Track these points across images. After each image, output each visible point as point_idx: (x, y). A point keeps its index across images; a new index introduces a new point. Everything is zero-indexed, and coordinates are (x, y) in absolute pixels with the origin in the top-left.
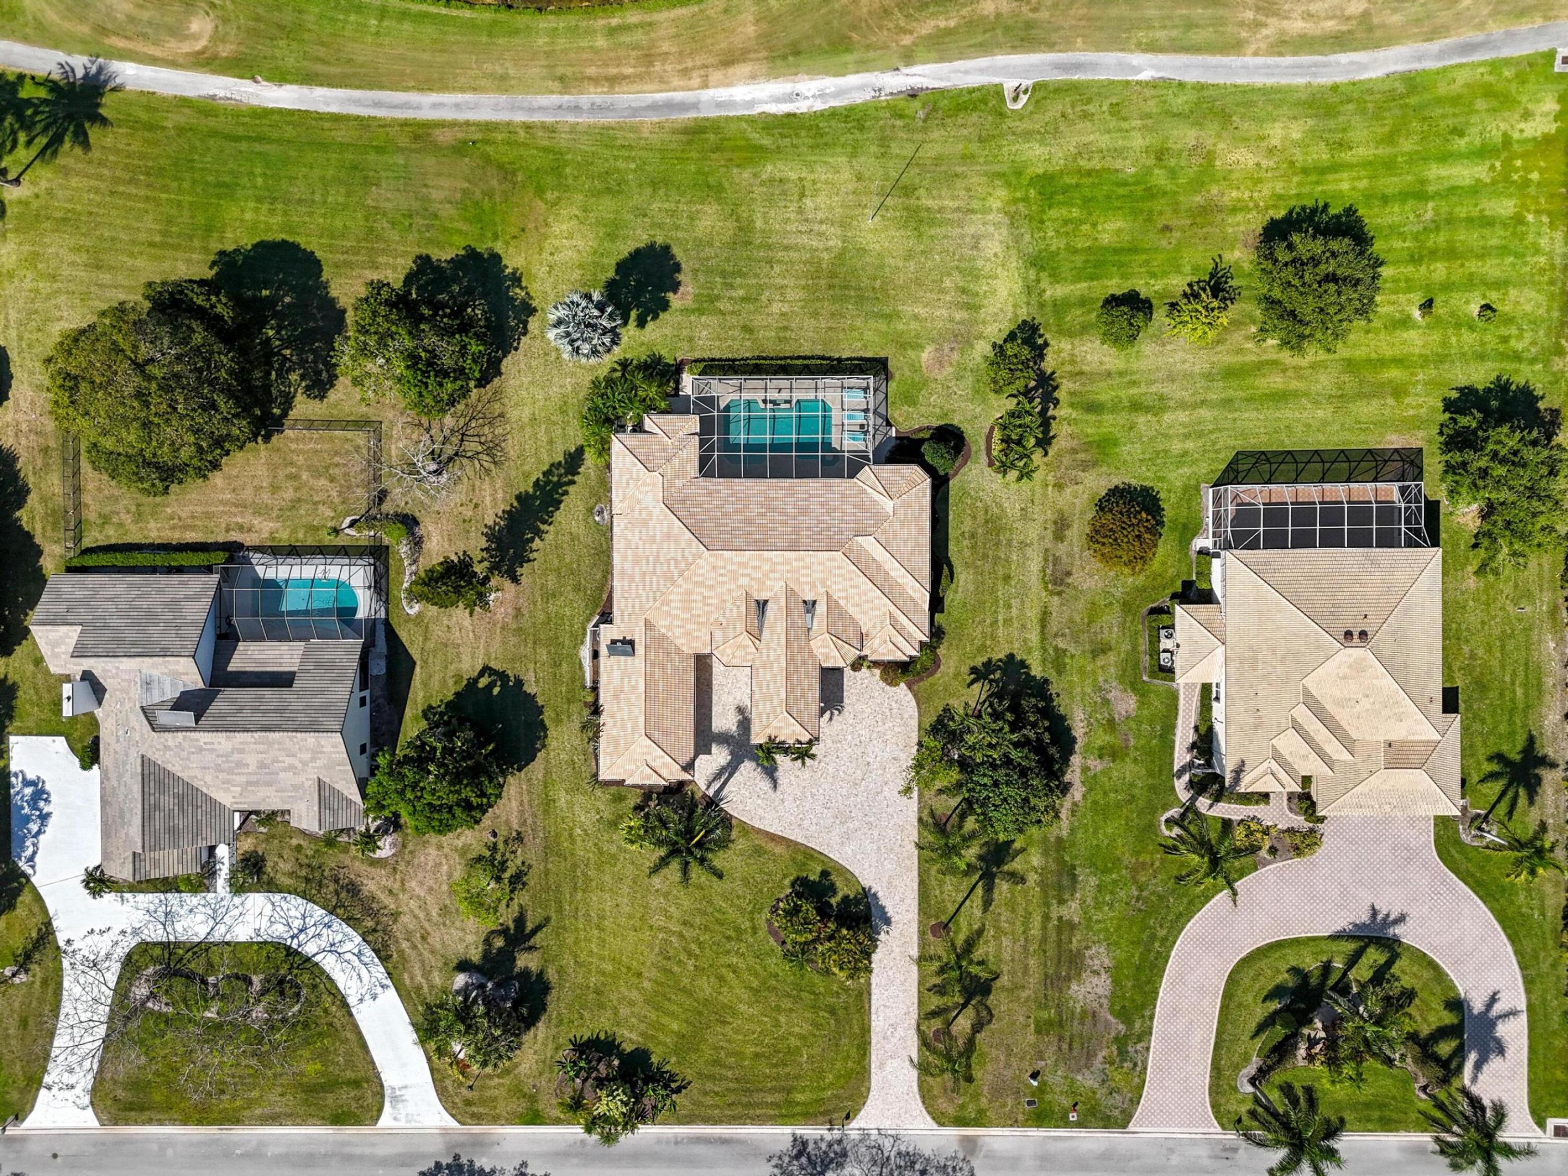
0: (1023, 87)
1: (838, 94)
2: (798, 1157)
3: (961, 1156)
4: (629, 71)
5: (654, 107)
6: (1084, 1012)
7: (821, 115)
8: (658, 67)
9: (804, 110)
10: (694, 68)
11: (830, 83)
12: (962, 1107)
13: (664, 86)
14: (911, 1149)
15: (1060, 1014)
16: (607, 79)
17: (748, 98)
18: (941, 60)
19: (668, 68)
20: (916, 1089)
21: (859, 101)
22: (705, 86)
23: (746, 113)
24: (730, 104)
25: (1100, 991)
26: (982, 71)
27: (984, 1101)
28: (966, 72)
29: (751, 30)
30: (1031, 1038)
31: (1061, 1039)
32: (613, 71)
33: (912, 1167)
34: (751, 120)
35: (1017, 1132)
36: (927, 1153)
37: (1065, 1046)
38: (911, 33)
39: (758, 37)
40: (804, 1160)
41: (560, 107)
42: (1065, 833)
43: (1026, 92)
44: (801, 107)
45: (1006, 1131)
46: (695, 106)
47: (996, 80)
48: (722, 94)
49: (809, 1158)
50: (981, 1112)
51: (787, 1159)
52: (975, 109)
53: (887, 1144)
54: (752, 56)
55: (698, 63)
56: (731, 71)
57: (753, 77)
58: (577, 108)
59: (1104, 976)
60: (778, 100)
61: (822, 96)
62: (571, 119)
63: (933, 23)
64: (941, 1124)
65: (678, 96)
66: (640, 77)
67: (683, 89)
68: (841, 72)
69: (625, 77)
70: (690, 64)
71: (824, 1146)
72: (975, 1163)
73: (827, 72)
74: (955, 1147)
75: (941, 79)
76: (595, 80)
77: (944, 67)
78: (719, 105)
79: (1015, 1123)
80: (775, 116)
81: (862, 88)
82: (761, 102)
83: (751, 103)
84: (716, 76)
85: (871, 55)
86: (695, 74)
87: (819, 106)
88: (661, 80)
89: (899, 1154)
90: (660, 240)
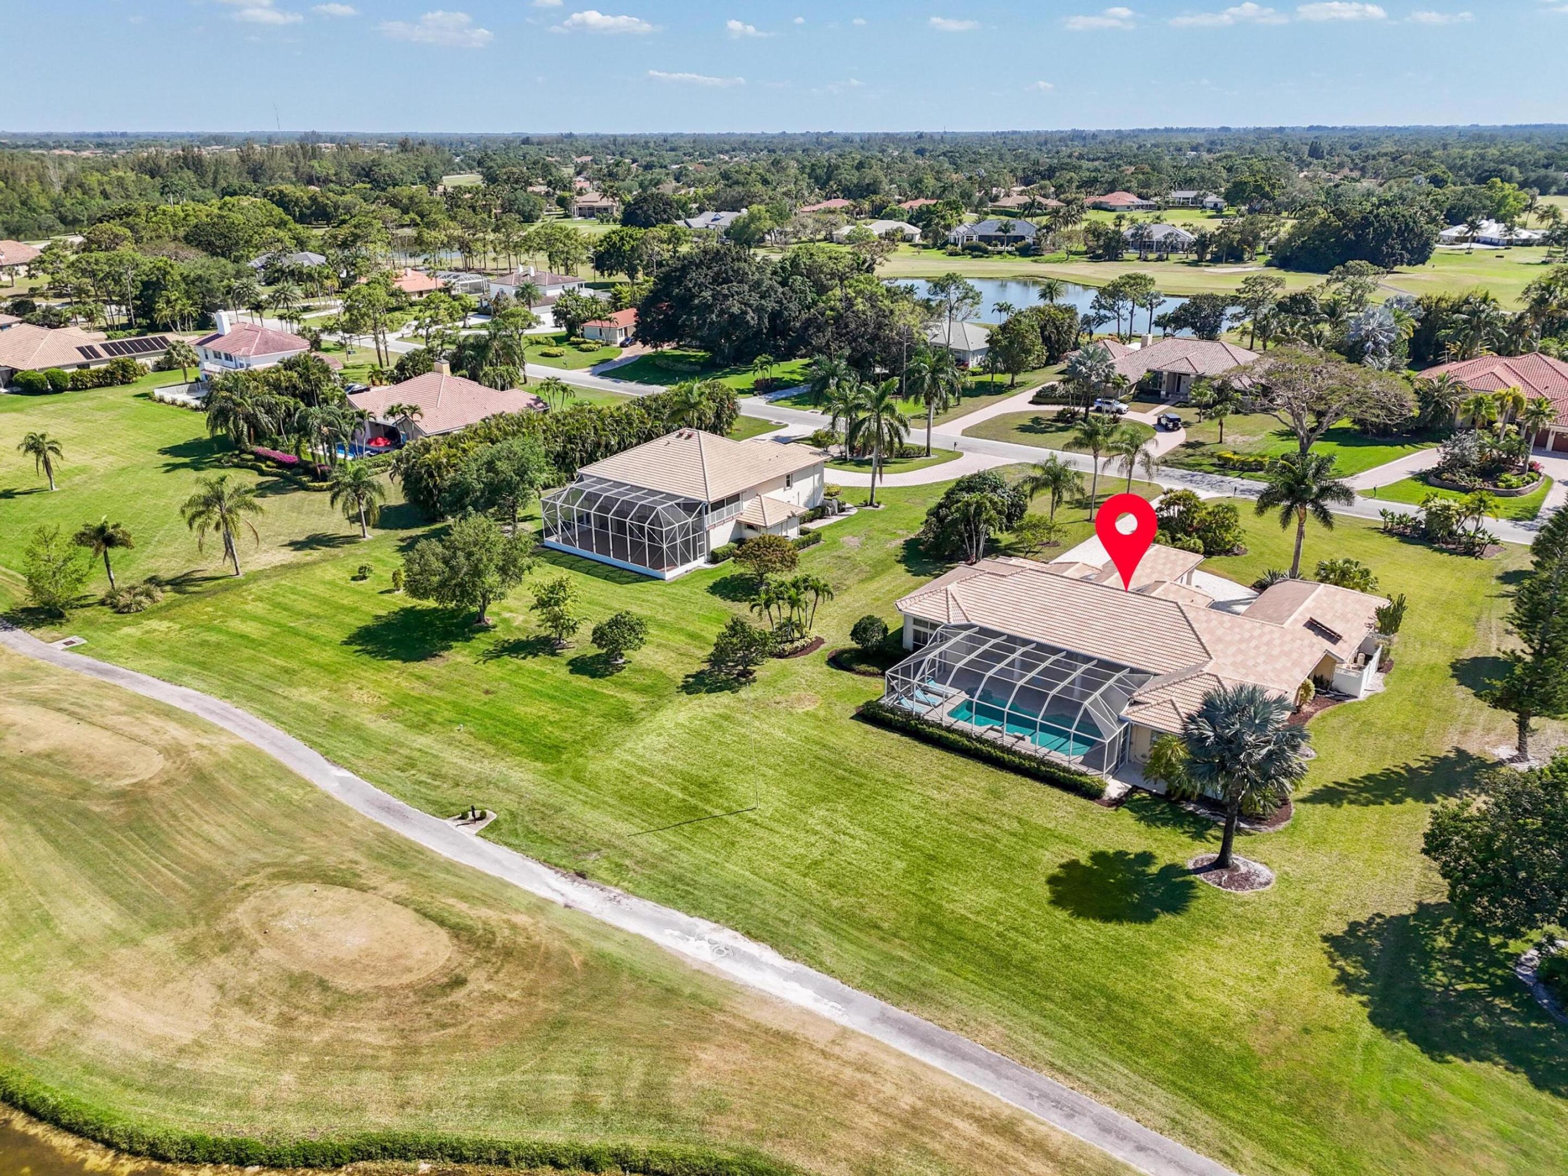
0: (460, 822)
1: (668, 924)
4: (964, 1126)
5: (955, 1053)
7: (710, 915)
8: (907, 1101)
9: (729, 932)
10: (846, 1063)
11: (667, 939)
13: (917, 1069)
16: (1017, 1139)
17: (793, 985)
19: (889, 1090)
21: (650, 903)
22: (845, 1033)
23: (812, 972)
24: (824, 992)
28: (497, 861)
29: (709, 1056)
32: (997, 1144)
34: (813, 960)
38: (507, 920)
39: (706, 1041)
41: (1140, 1148)
44: (728, 937)
46: (884, 1020)
48: (826, 1009)
54: (739, 1025)
55: (832, 1064)
56: (788, 1027)
58: (1105, 1128)
60: (753, 961)
61: (688, 933)
62: (1126, 1121)
65: (903, 1045)
66: (950, 1106)
67: (887, 1050)
68: (640, 942)
69: (980, 1121)
70: (848, 1073)
73: (656, 949)
76: (1039, 1147)
78: (845, 1001)
80: (774, 946)
81: (632, 913)
82: (778, 971)
84: (821, 1038)
85: (580, 934)
86: (852, 1056)
87: (704, 926)
88: (915, 1079)
90: (1061, 915)
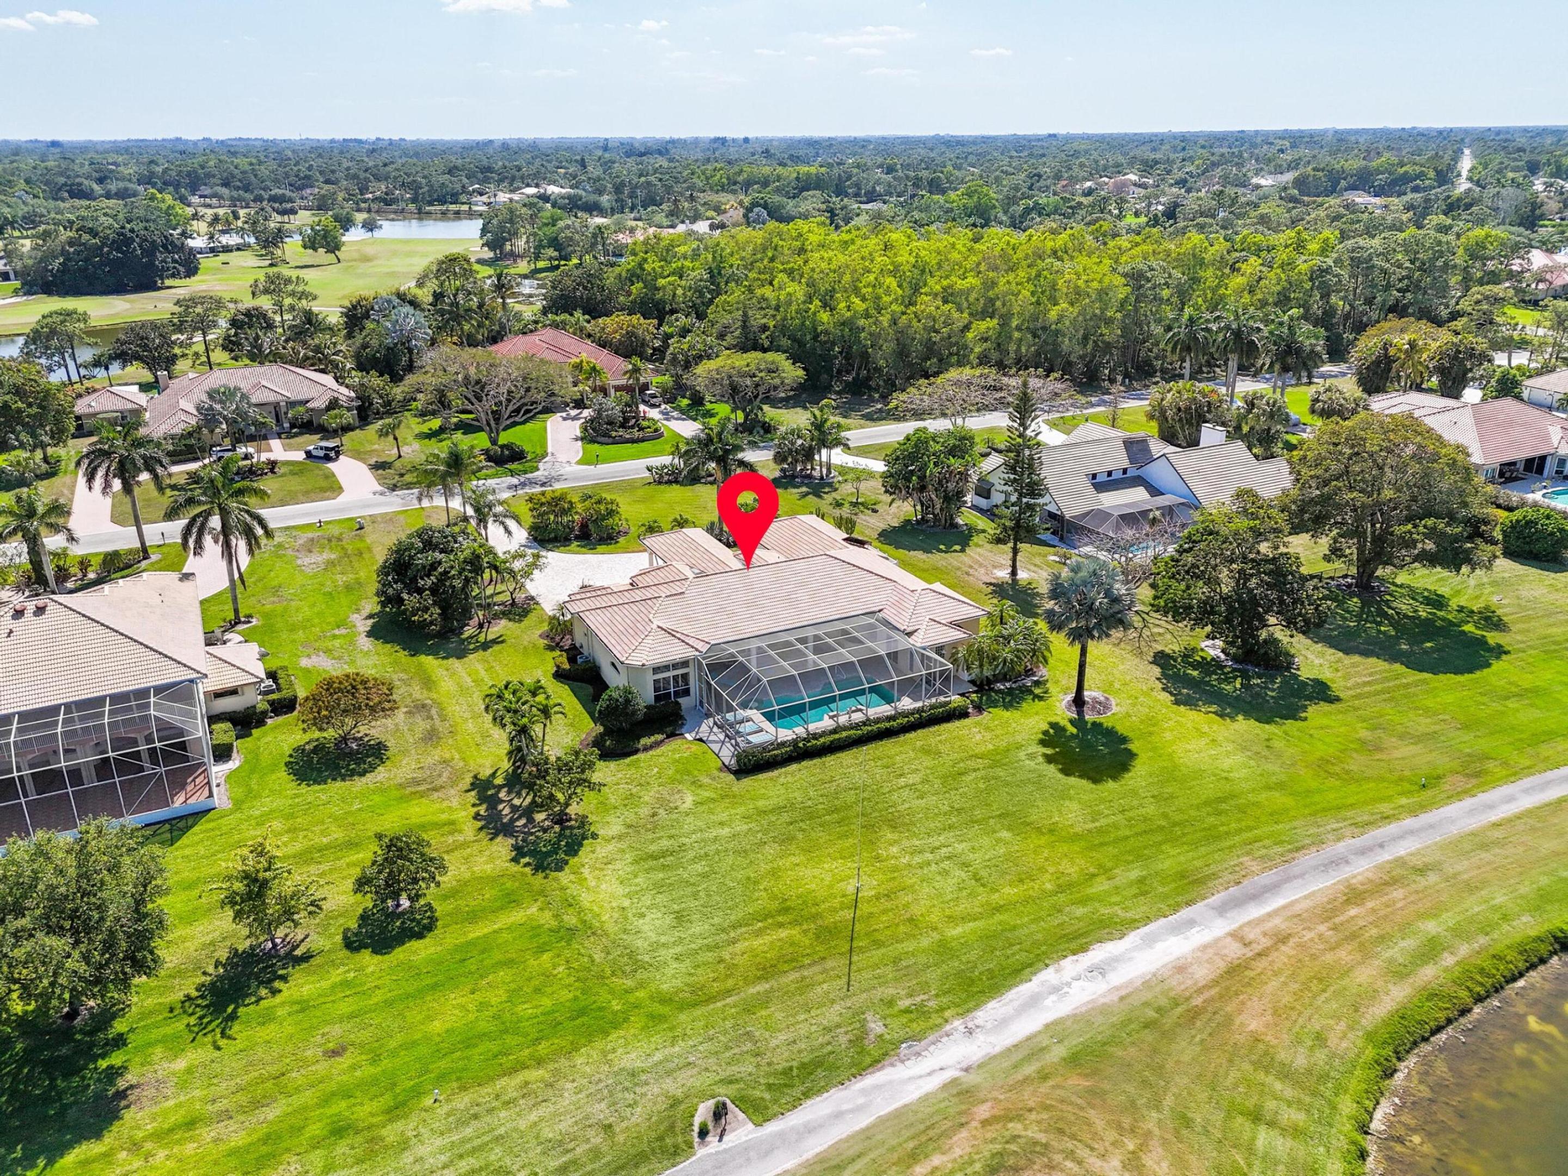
0: (712, 1139)
1: (1034, 1001)
4: (1353, 912)
8: (1324, 930)
10: (1274, 947)
11: (1058, 1008)
13: (1289, 913)
17: (1160, 946)
18: (898, 1114)
19: (1309, 935)
21: (992, 1004)
22: (1235, 935)
24: (1176, 930)
26: (810, 1129)
28: (838, 1115)
29: (1251, 1024)
32: (1371, 904)
34: (1133, 924)
38: (985, 1123)
39: (1229, 1019)
43: (703, 1133)
44: (1071, 966)
46: (1222, 910)
47: (772, 1127)
48: (1201, 936)
52: (787, 1072)
54: (1211, 993)
55: (1275, 955)
57: (1181, 969)
58: (1361, 853)
60: (1115, 960)
61: (1055, 990)
63: (958, 1152)
65: (1257, 911)
66: (1331, 910)
67: (1260, 920)
68: (1055, 1029)
69: (1348, 903)
70: (1286, 949)
73: (1076, 1019)
75: (877, 1087)
77: (884, 1107)
78: (1191, 923)
80: (1100, 942)
81: (1003, 1022)
83: (1150, 941)
84: (1235, 951)
85: (1030, 1069)
86: (1265, 941)
87: (1048, 976)
88: (1301, 918)
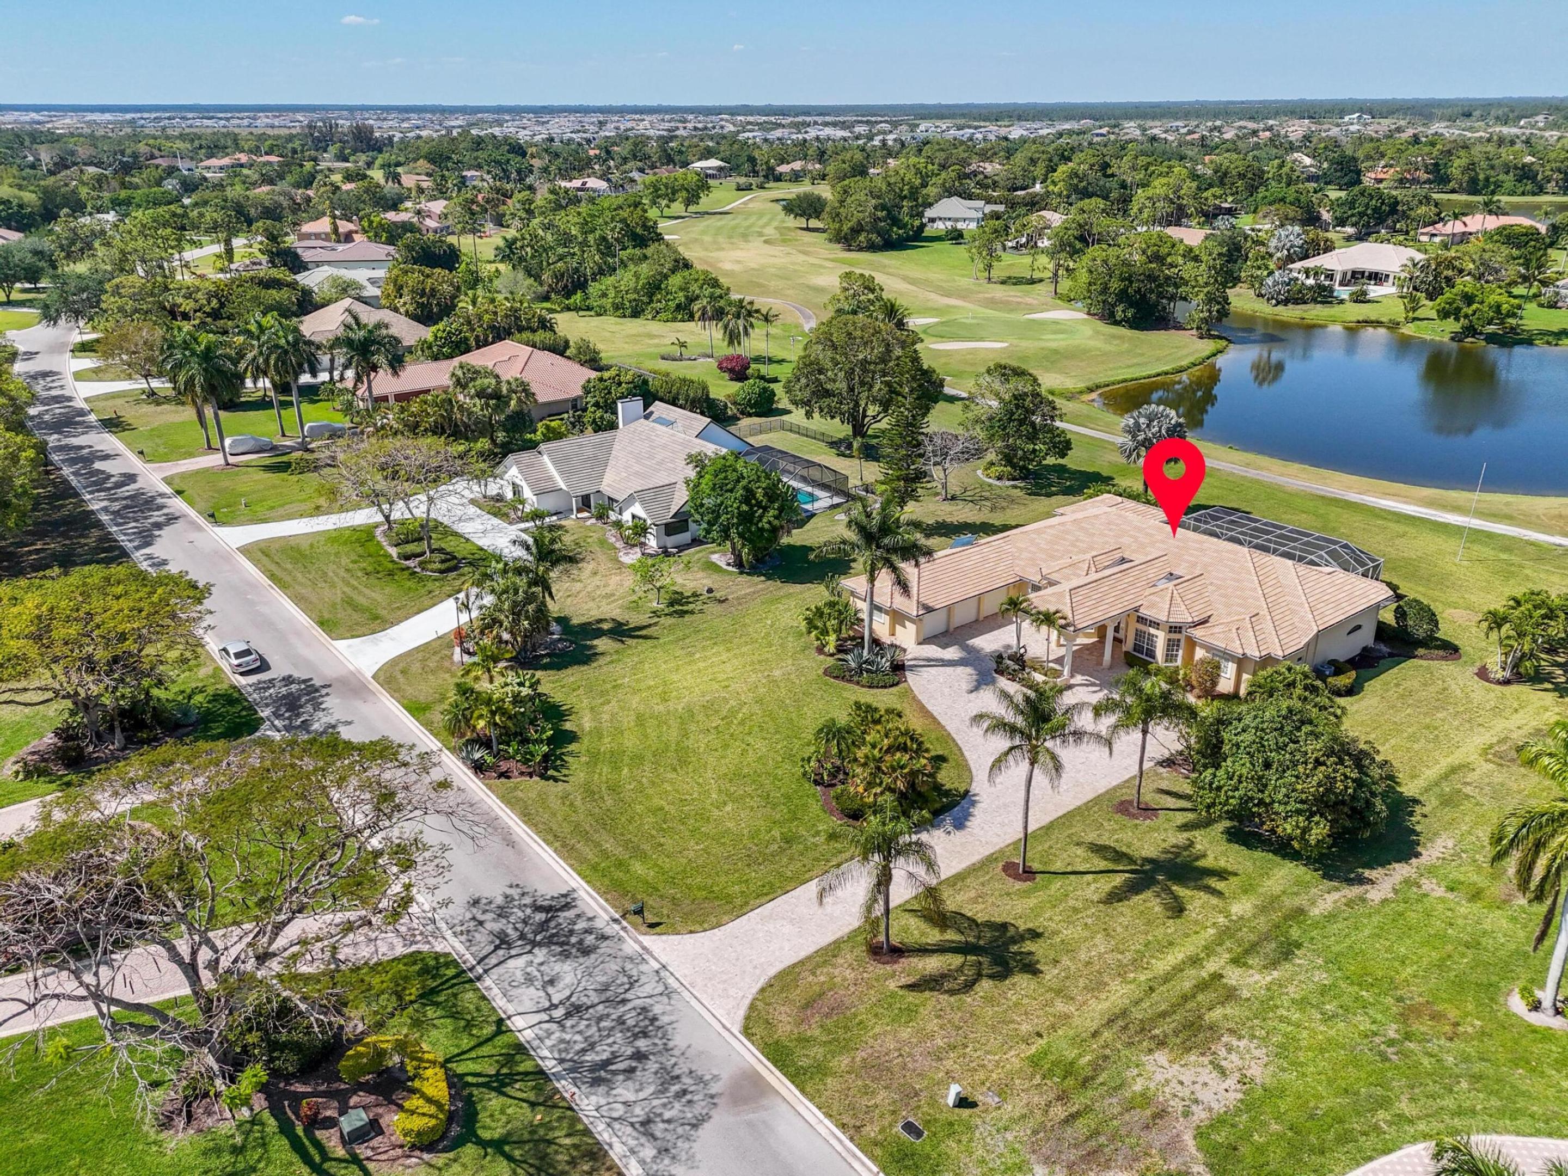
2: (538, 908)
3: (714, 1088)
6: (1145, 1098)
12: (804, 1041)
14: (665, 1019)
15: (1097, 1068)
20: (772, 972)
25: (1205, 1095)
27: (842, 1062)
30: (1015, 1058)
31: (1062, 1097)
33: (635, 1036)
35: (841, 1142)
36: (678, 1041)
37: (1059, 1112)
40: (540, 917)
42: (1315, 912)
45: (826, 1127)
49: (547, 921)
50: (821, 1070)
51: (527, 900)
53: (649, 987)
59: (1231, 1082)
64: (747, 1031)
71: (581, 925)
72: (720, 1118)
74: (726, 1074)
79: (854, 1131)
89: (644, 1009)
